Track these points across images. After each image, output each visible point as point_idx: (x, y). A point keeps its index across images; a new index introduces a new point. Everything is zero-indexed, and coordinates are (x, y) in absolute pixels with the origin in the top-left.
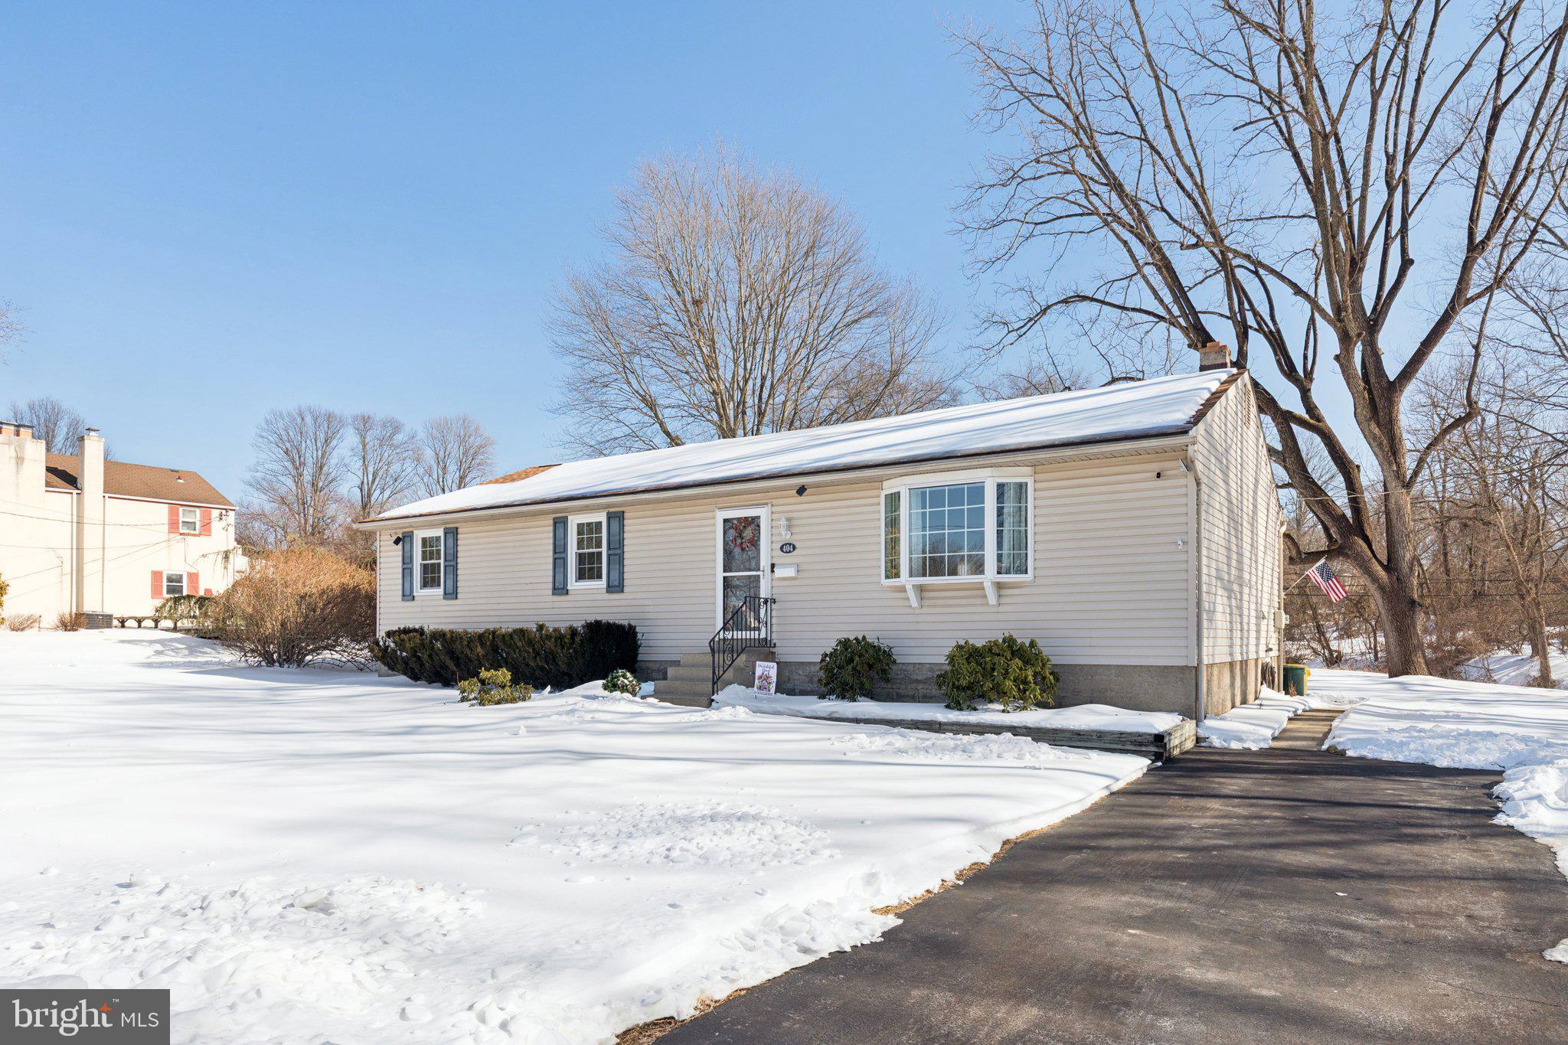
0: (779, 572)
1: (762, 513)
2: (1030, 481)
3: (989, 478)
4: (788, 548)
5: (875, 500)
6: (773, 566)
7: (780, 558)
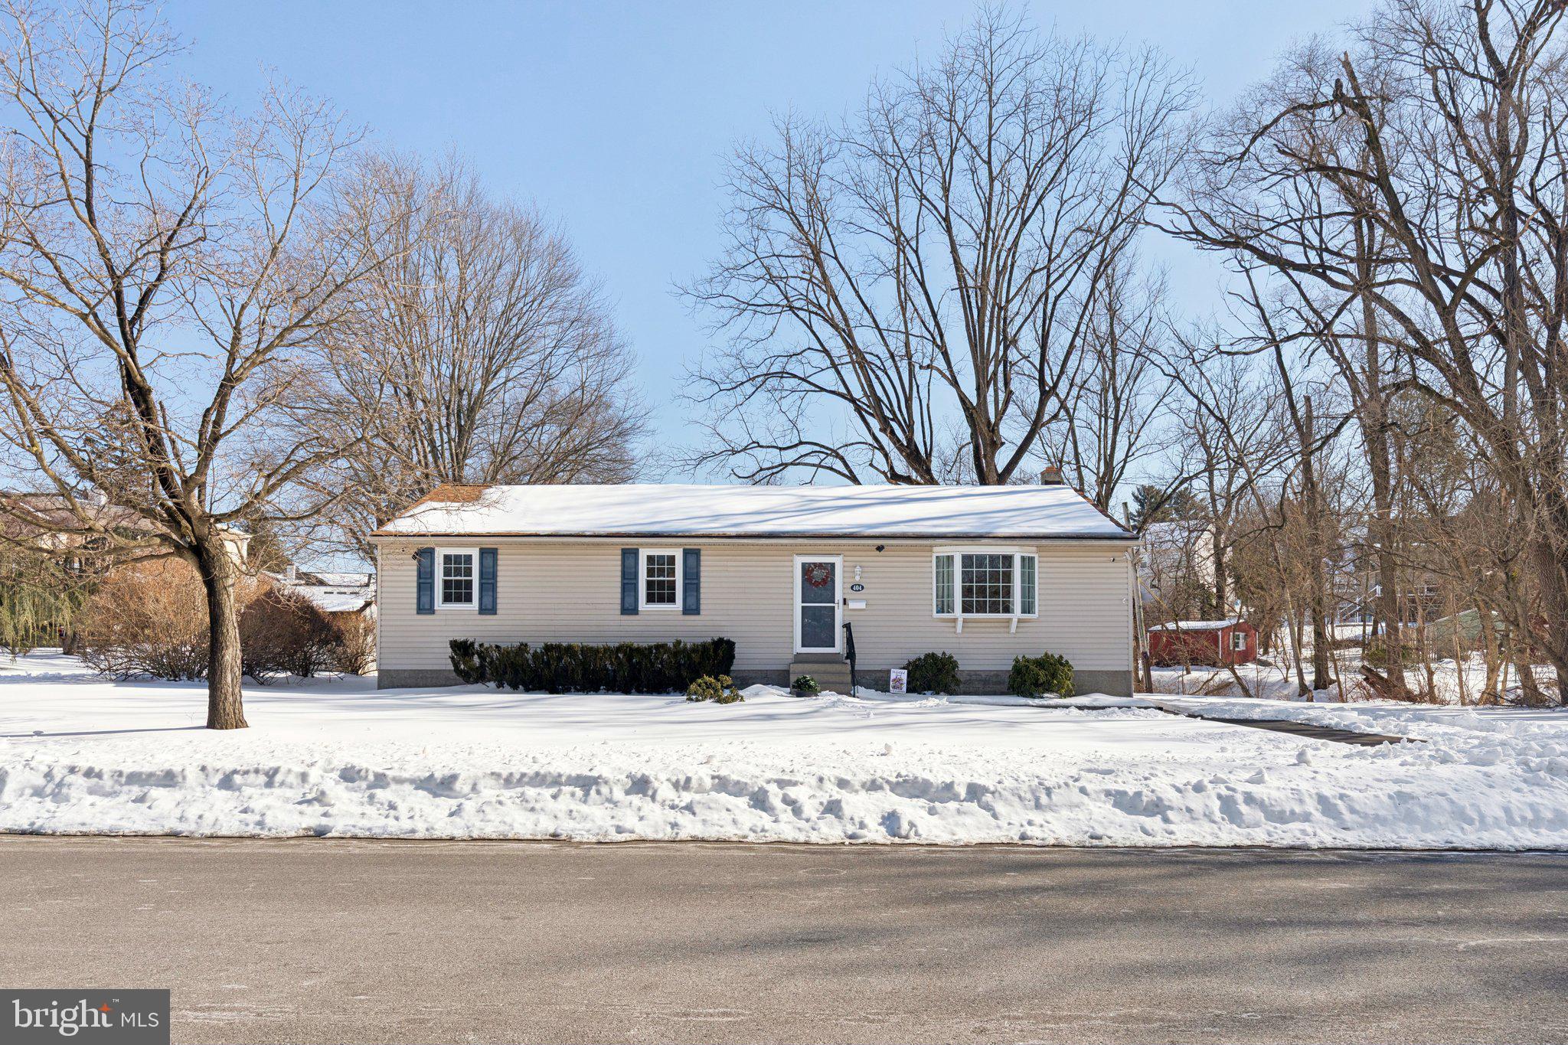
0: (852, 605)
1: (838, 561)
2: (1036, 556)
3: (1017, 552)
4: (857, 587)
5: (928, 559)
6: (845, 600)
7: (850, 595)
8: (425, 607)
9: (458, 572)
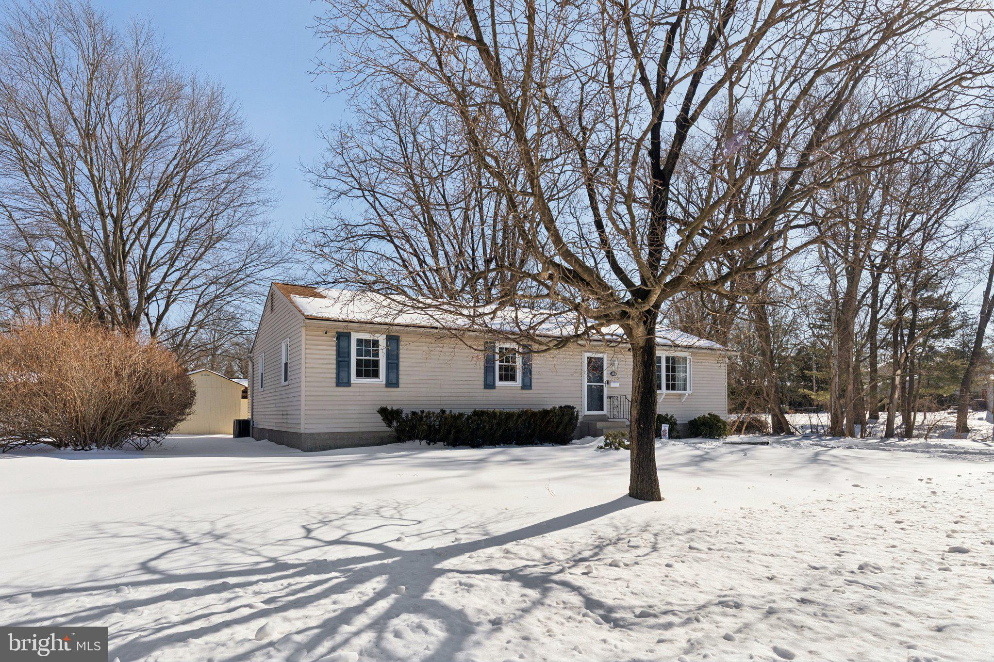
8: (342, 381)
9: (368, 353)
